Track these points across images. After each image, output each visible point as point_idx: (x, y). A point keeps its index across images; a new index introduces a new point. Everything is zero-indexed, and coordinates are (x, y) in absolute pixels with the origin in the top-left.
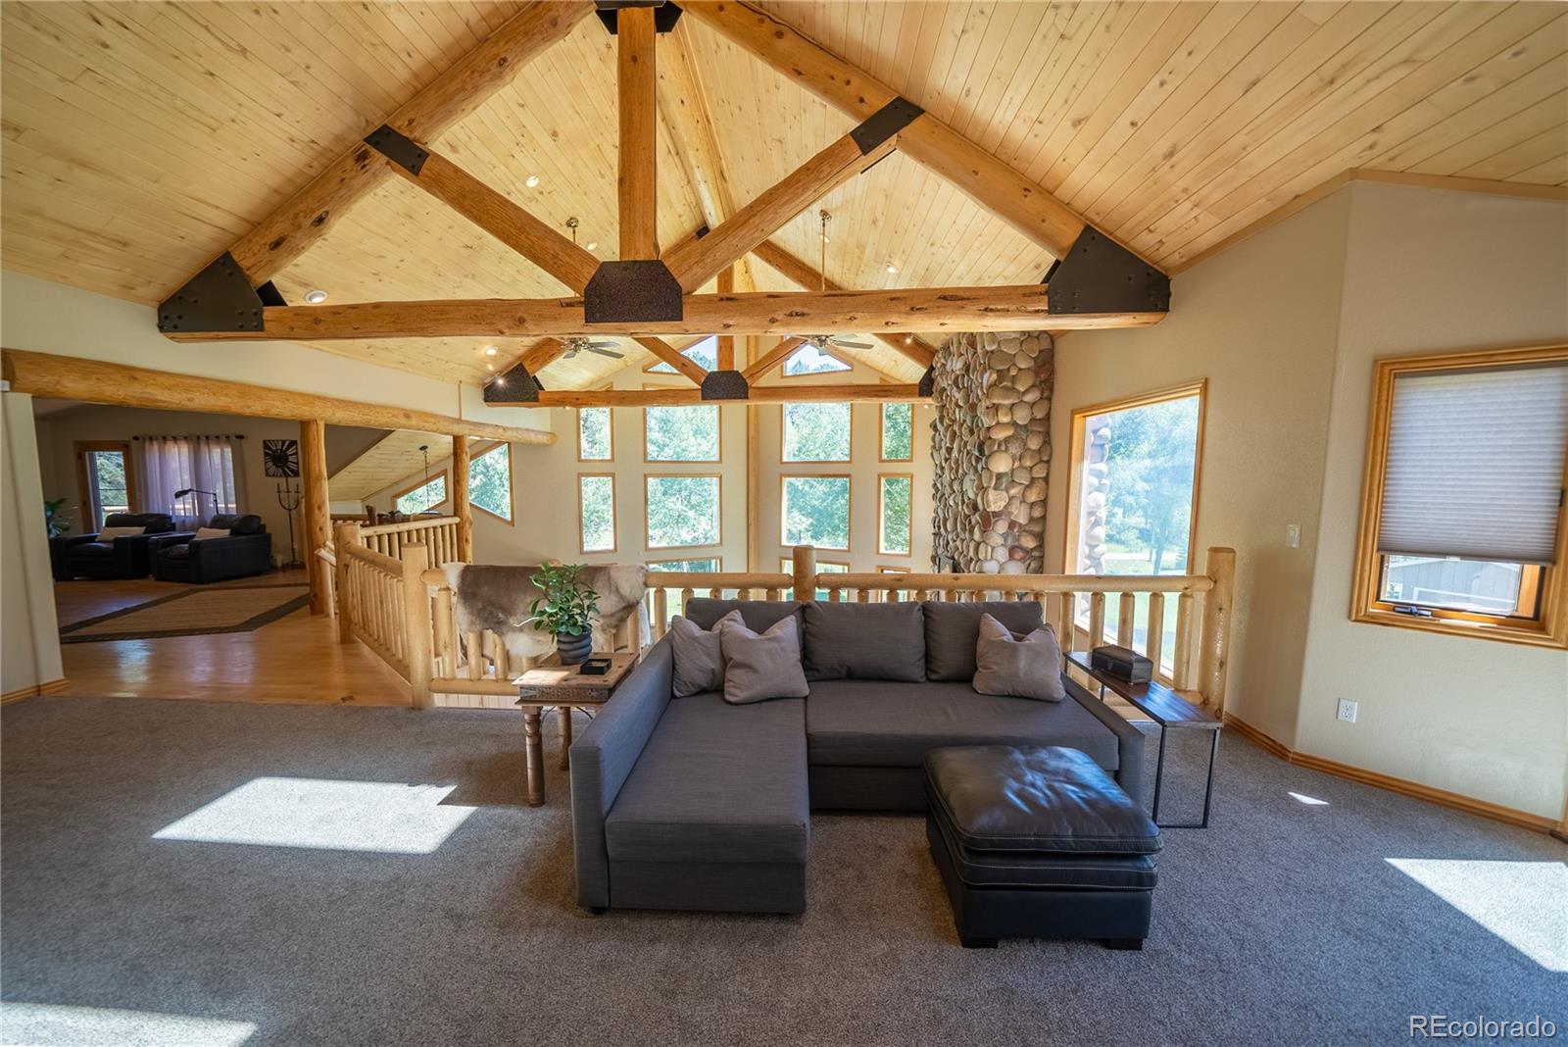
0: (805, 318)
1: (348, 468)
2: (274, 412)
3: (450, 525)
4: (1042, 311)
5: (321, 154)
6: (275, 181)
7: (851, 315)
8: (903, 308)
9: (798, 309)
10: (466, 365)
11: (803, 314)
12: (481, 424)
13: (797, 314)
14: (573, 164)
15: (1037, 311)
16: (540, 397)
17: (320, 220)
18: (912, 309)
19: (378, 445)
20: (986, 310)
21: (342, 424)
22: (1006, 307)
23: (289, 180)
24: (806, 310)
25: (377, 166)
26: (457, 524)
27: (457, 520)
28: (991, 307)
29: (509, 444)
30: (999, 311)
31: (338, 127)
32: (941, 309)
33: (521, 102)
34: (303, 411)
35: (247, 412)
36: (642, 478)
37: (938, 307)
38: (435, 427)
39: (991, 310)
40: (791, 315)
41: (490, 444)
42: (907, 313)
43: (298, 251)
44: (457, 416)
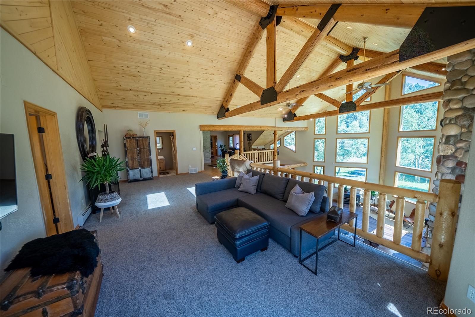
0: (304, 92)
1: (258, 139)
2: (234, 130)
3: (272, 152)
4: (396, 61)
5: (229, 84)
6: (225, 91)
7: (317, 87)
8: (333, 80)
9: (302, 90)
10: (276, 114)
11: (304, 91)
12: (282, 127)
13: (302, 91)
14: (282, 60)
15: (393, 63)
16: (295, 119)
17: (231, 95)
18: (336, 79)
19: (263, 133)
20: (366, 70)
21: (247, 130)
22: (376, 66)
23: (227, 90)
24: (304, 89)
25: (236, 82)
26: (274, 152)
27: (274, 150)
28: (369, 68)
29: (295, 131)
30: (372, 69)
31: (230, 78)
32: (347, 76)
33: (261, 55)
34: (238, 129)
35: (229, 130)
36: (335, 140)
37: (346, 75)
38: (268, 129)
39: (369, 70)
40: (300, 92)
41: (290, 132)
42: (334, 81)
43: (230, 101)
44: (275, 126)
